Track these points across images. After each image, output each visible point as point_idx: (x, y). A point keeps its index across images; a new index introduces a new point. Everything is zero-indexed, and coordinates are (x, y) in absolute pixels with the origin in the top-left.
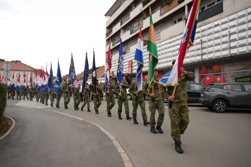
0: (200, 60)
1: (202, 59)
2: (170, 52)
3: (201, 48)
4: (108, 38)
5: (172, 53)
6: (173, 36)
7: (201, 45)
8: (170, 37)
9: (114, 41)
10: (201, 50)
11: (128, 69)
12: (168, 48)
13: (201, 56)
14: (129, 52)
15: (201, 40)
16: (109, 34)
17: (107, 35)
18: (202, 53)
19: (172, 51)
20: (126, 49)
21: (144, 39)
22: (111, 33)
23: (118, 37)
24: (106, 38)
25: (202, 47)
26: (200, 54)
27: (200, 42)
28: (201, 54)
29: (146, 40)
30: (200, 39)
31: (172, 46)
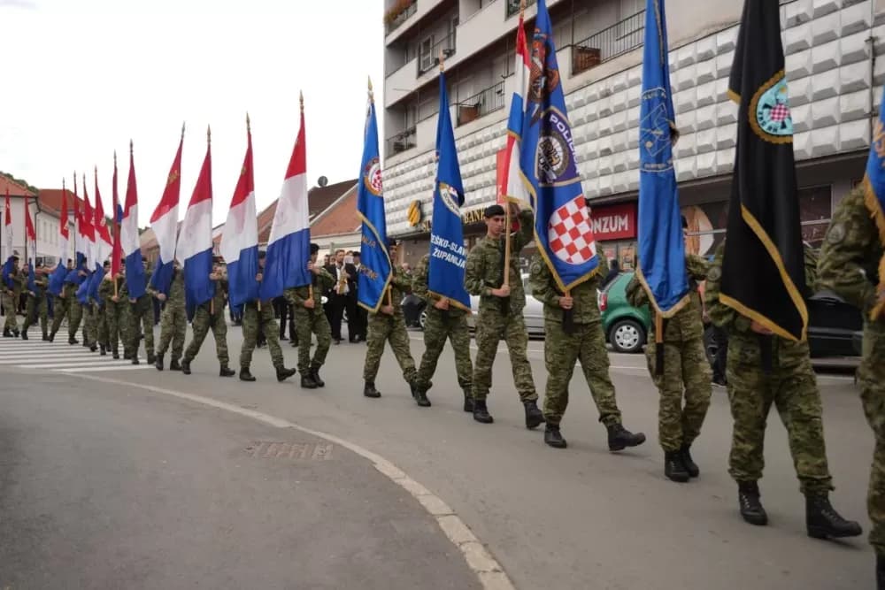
0: (861, 140)
2: (704, 104)
3: (868, 82)
4: (395, 35)
5: (717, 110)
6: (726, 24)
7: (867, 64)
8: (708, 27)
9: (427, 52)
10: (867, 92)
11: (495, 192)
12: (695, 82)
13: (867, 121)
14: (498, 104)
15: (872, 40)
16: (400, 17)
17: (391, 21)
18: (873, 108)
19: (715, 99)
20: (483, 92)
21: (575, 42)
22: (411, 10)
23: (445, 34)
24: (386, 36)
25: (877, 73)
26: (861, 111)
27: (867, 49)
28: (867, 110)
29: (583, 45)
30: (865, 35)
31: (715, 75)
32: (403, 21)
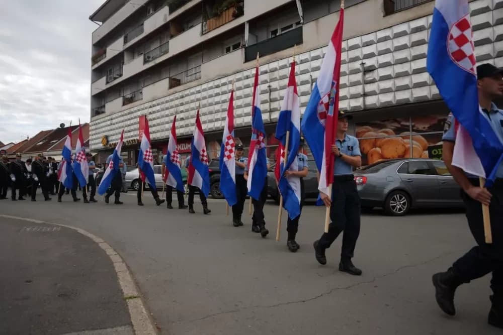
0: (267, 120)
1: (270, 119)
2: (217, 103)
3: (269, 100)
4: (96, 66)
5: (222, 106)
6: (223, 75)
7: (268, 94)
8: (218, 76)
9: (110, 74)
10: (268, 104)
11: (138, 133)
12: (214, 95)
13: (268, 114)
14: (140, 98)
15: (269, 86)
16: (99, 59)
17: (95, 60)
18: (270, 109)
19: (221, 102)
20: (134, 92)
21: (171, 76)
22: (104, 56)
23: (118, 68)
24: (92, 66)
25: (272, 97)
26: (267, 110)
27: (268, 89)
28: (269, 110)
29: (174, 77)
30: (267, 85)
31: (221, 93)
32: (100, 60)
